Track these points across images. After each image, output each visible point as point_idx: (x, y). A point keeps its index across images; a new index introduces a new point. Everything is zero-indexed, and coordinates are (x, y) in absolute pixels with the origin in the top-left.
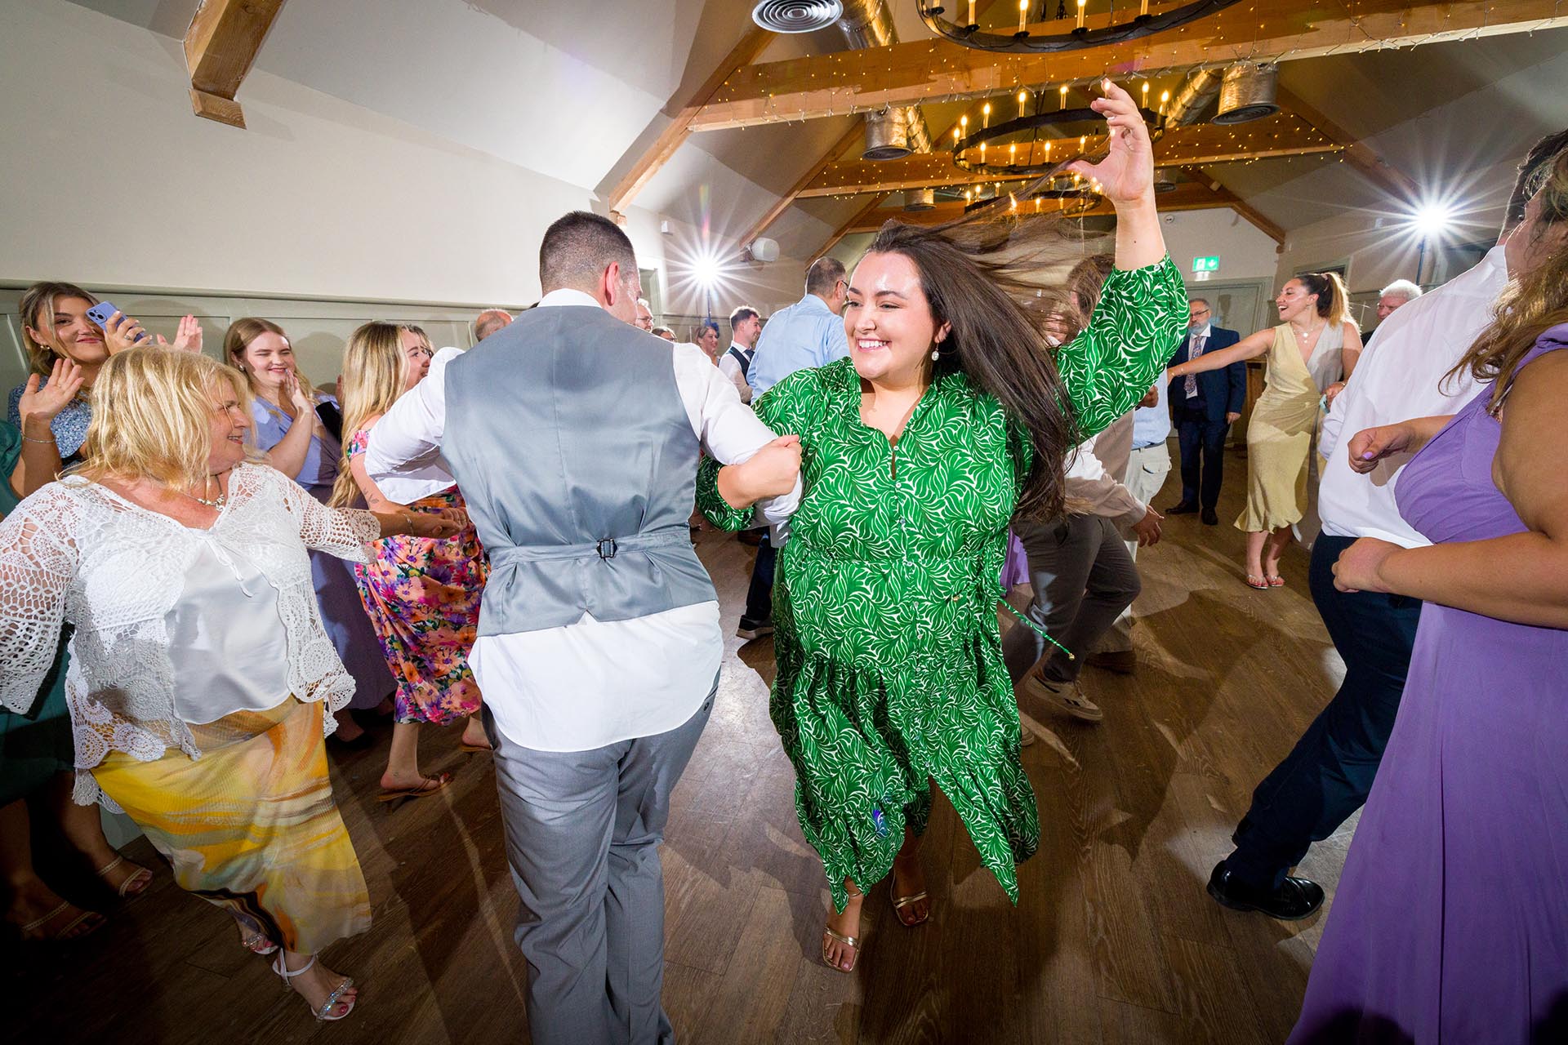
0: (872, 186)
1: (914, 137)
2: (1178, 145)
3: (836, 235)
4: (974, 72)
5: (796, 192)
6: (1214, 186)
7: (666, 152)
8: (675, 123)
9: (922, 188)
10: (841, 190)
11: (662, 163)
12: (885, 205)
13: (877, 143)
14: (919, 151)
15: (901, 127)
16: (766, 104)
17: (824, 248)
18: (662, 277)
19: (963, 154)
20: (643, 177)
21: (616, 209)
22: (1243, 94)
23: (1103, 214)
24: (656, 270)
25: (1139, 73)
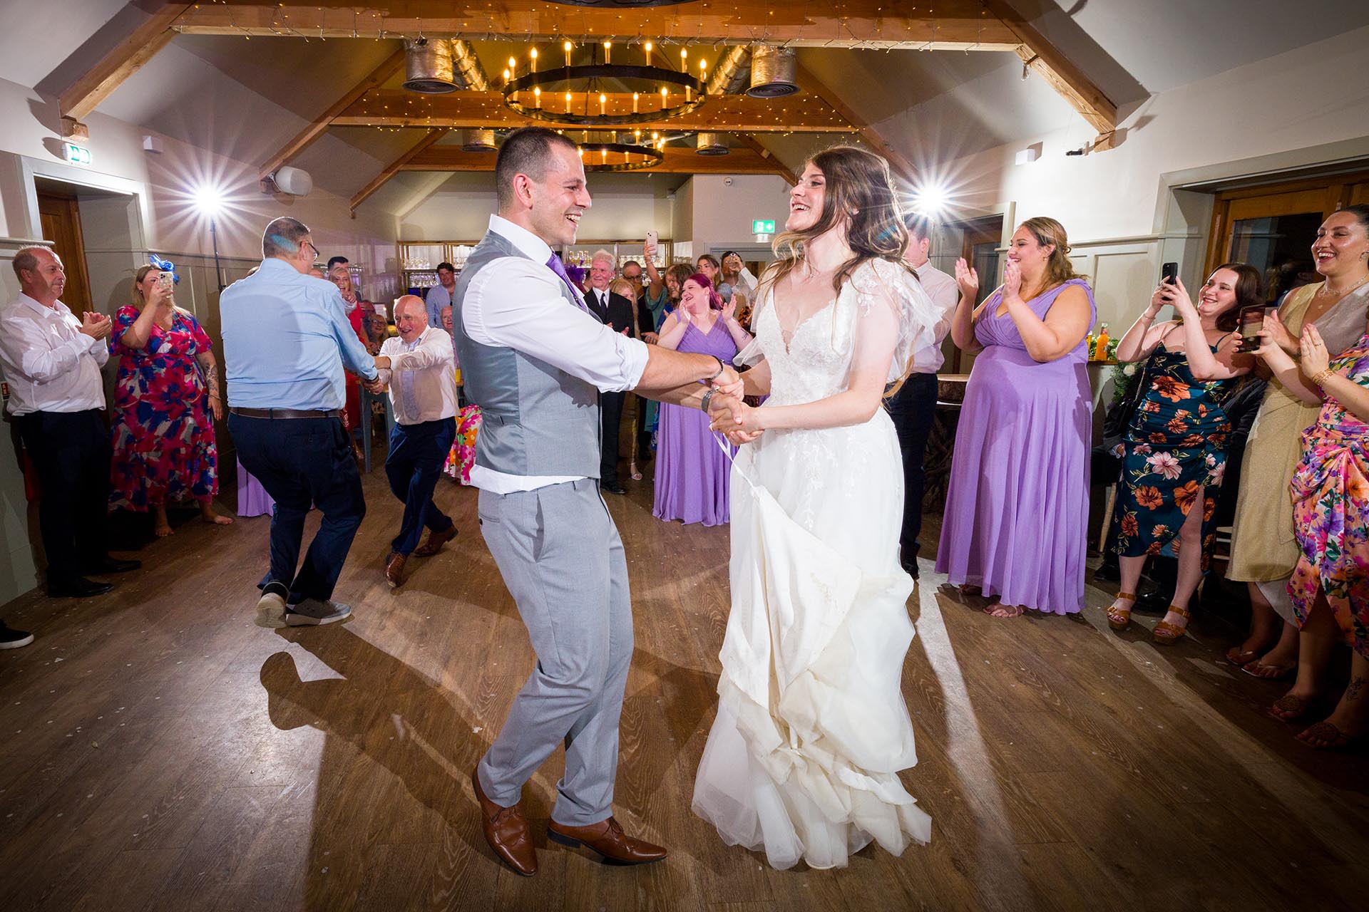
0: (421, 120)
1: (466, 72)
2: (724, 112)
3: (386, 171)
4: (513, 14)
5: (330, 118)
6: (765, 154)
7: (142, 52)
8: (151, 21)
9: (478, 128)
10: (385, 121)
11: (137, 64)
12: (443, 141)
13: (418, 74)
14: (474, 89)
15: (445, 61)
16: (275, 14)
17: (372, 184)
18: (145, 205)
19: (516, 95)
20: (111, 79)
21: (71, 114)
22: (770, 72)
23: (668, 171)
24: (135, 195)
25: (671, 38)
